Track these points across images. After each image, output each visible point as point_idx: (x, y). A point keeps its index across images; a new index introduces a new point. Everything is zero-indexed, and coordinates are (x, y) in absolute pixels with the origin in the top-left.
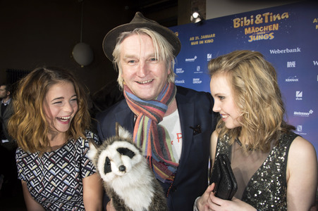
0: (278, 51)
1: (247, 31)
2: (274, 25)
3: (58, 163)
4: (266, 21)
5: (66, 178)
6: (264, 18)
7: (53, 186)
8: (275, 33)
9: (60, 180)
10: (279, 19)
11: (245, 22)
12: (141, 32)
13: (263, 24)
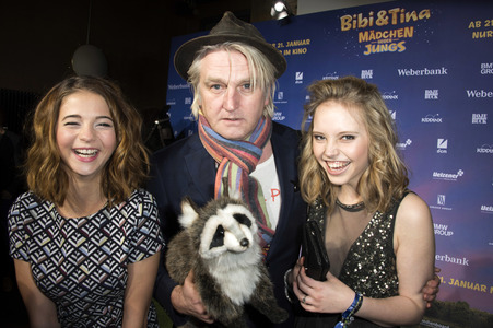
0: (412, 72)
1: (362, 37)
2: (407, 29)
3: (93, 236)
4: (394, 22)
5: (105, 262)
6: (390, 16)
7: (83, 272)
8: (408, 41)
9: (95, 264)
10: (415, 19)
11: (360, 21)
12: (233, 49)
13: (389, 27)
